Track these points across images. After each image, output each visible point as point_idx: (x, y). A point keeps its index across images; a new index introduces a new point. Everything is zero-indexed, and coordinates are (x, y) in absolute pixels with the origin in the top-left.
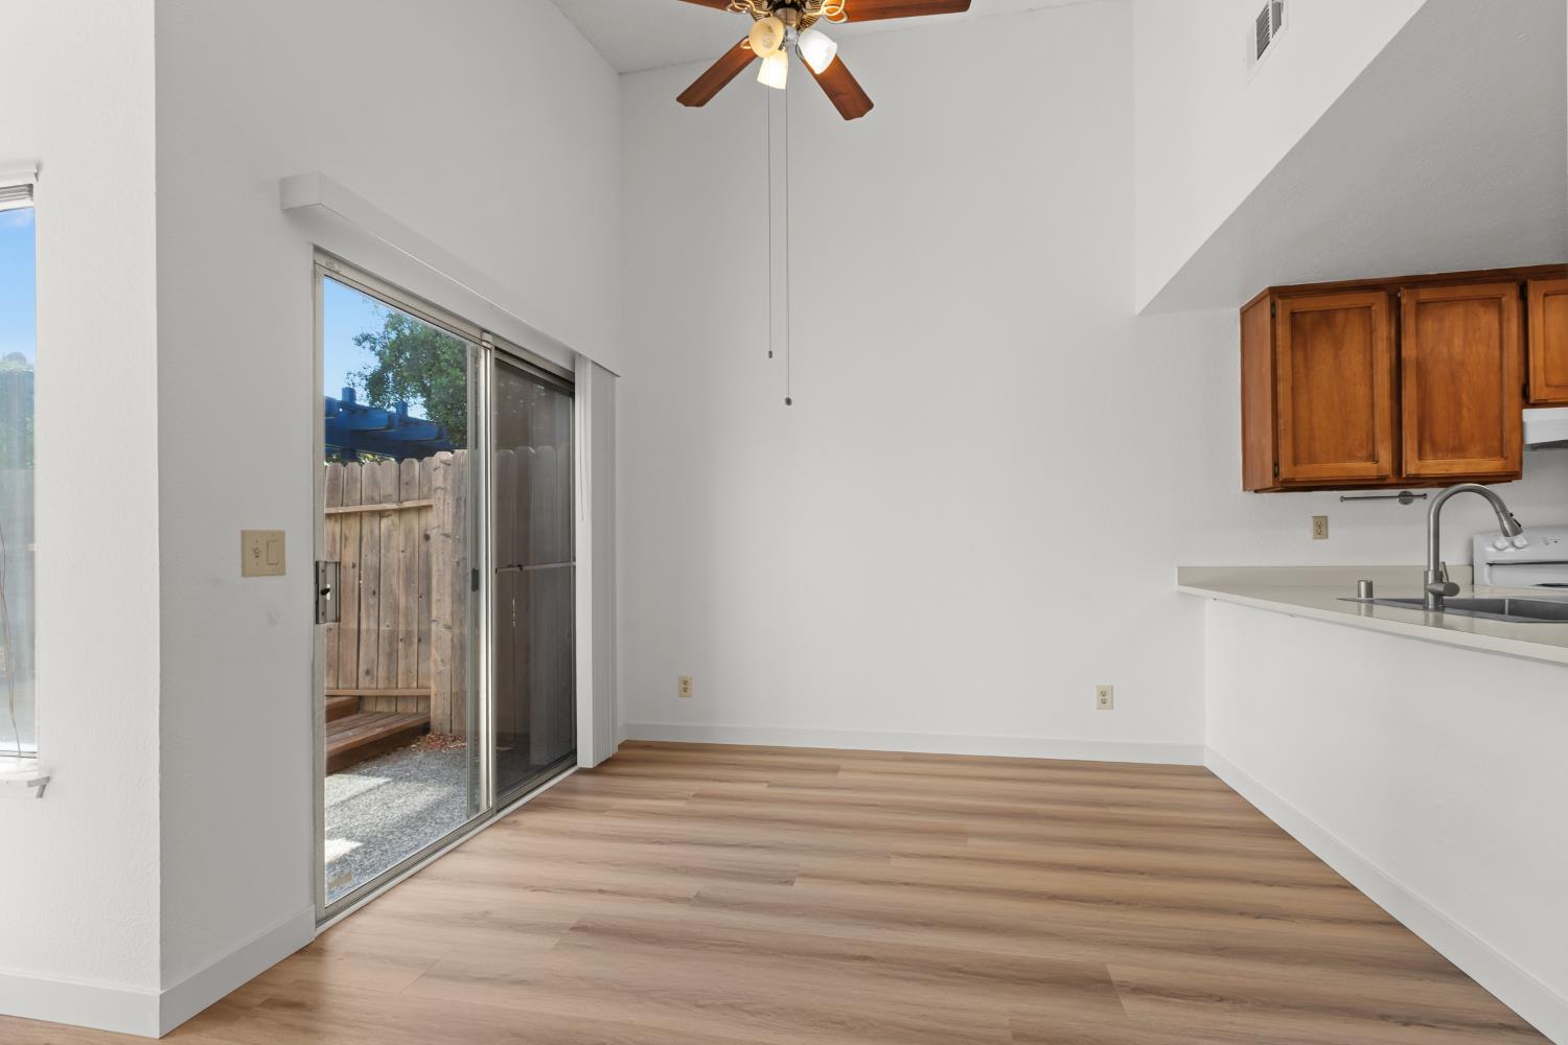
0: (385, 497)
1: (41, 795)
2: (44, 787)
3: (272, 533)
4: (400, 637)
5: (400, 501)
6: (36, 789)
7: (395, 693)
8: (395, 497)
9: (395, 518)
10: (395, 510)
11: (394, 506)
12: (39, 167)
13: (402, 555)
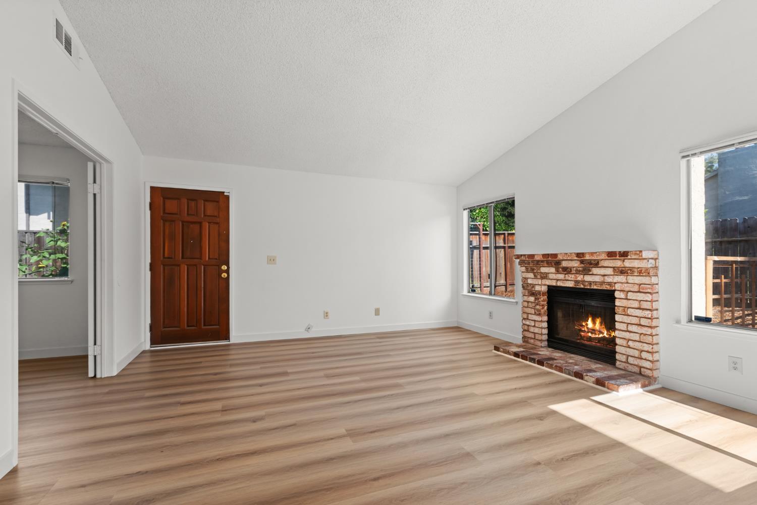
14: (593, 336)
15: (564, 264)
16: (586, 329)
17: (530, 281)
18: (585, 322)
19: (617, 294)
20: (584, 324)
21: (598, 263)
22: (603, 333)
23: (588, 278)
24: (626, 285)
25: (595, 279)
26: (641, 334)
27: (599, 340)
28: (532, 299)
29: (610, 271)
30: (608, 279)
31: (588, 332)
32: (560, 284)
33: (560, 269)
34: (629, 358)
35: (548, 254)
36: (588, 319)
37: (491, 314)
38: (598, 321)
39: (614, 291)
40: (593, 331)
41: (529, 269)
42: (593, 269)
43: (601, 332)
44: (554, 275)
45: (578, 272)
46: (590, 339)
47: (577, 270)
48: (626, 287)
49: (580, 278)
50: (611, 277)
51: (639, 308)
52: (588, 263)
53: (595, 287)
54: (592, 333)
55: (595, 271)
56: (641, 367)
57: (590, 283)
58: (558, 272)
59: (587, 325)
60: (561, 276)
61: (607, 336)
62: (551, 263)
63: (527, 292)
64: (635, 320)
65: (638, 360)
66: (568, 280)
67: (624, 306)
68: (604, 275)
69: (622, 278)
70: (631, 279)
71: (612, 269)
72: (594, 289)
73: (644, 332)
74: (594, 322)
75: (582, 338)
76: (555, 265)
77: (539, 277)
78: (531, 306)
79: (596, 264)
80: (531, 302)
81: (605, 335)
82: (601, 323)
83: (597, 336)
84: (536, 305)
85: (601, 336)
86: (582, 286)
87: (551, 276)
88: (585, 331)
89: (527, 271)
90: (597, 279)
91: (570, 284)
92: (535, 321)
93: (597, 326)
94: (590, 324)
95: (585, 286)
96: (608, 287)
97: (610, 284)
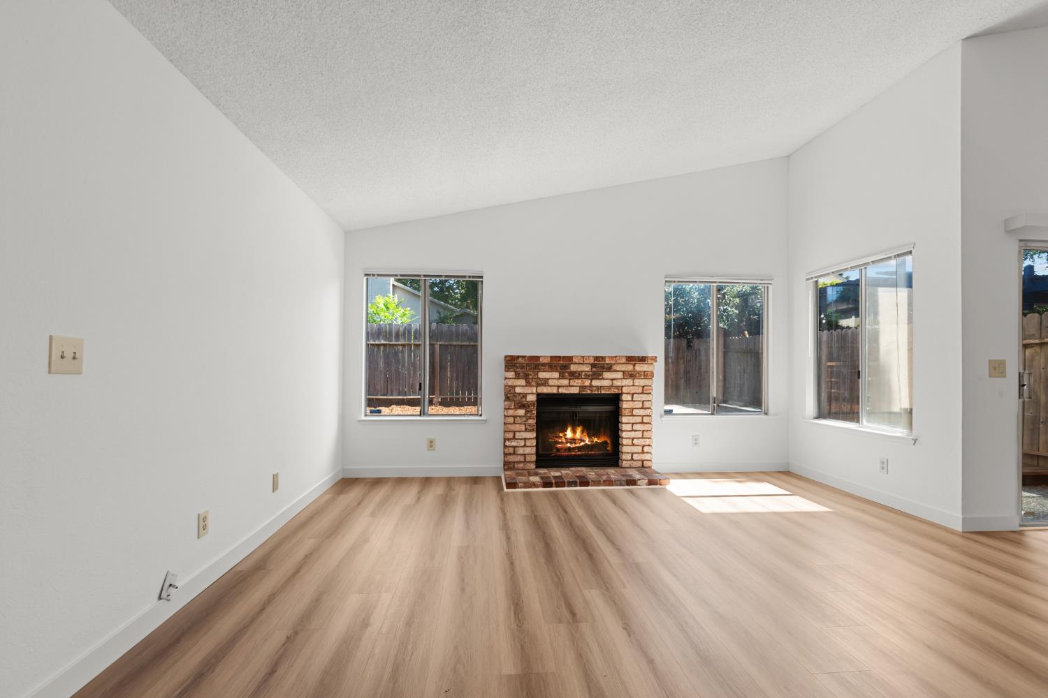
0: (1029, 336)
1: (914, 444)
2: (915, 442)
3: (1001, 361)
4: (1041, 420)
5: (1041, 338)
6: (913, 442)
7: (1038, 453)
8: (1037, 336)
9: (1038, 349)
10: (1037, 344)
11: (1037, 341)
12: (915, 244)
13: (1042, 371)
14: (573, 446)
15: (573, 368)
16: (564, 440)
17: (518, 390)
18: (563, 432)
19: (624, 397)
20: (561, 435)
21: (611, 366)
22: (584, 441)
23: (596, 383)
24: (632, 387)
25: (604, 384)
26: (643, 431)
27: (580, 448)
28: (521, 412)
29: (620, 375)
30: (617, 383)
31: (567, 443)
32: (562, 391)
33: (566, 374)
34: (634, 455)
35: (560, 357)
36: (567, 429)
37: (431, 444)
38: (579, 430)
39: (621, 394)
40: (573, 441)
41: (521, 374)
42: (604, 373)
43: (582, 440)
44: (555, 381)
45: (587, 377)
46: (569, 449)
47: (586, 375)
48: (632, 390)
49: (587, 383)
50: (620, 380)
51: (642, 408)
52: (601, 367)
53: (603, 392)
54: (571, 443)
55: (606, 375)
56: (643, 461)
57: (599, 388)
58: (562, 377)
59: (565, 435)
60: (565, 382)
61: (589, 443)
62: (555, 366)
63: (513, 404)
64: (639, 419)
65: (642, 455)
66: (573, 386)
67: (630, 407)
68: (612, 380)
69: (629, 382)
70: (637, 382)
71: (622, 373)
72: (604, 394)
73: (647, 429)
74: (574, 432)
75: (558, 450)
76: (561, 368)
77: (534, 384)
78: (520, 422)
79: (609, 368)
80: (520, 416)
81: (587, 442)
82: (582, 432)
83: (578, 445)
84: (527, 420)
85: (582, 444)
86: (589, 392)
87: (551, 382)
88: (562, 442)
89: (518, 377)
90: (606, 383)
91: (575, 390)
92: (525, 439)
93: (578, 435)
94: (569, 434)
95: (592, 391)
96: (616, 391)
97: (617, 387)
